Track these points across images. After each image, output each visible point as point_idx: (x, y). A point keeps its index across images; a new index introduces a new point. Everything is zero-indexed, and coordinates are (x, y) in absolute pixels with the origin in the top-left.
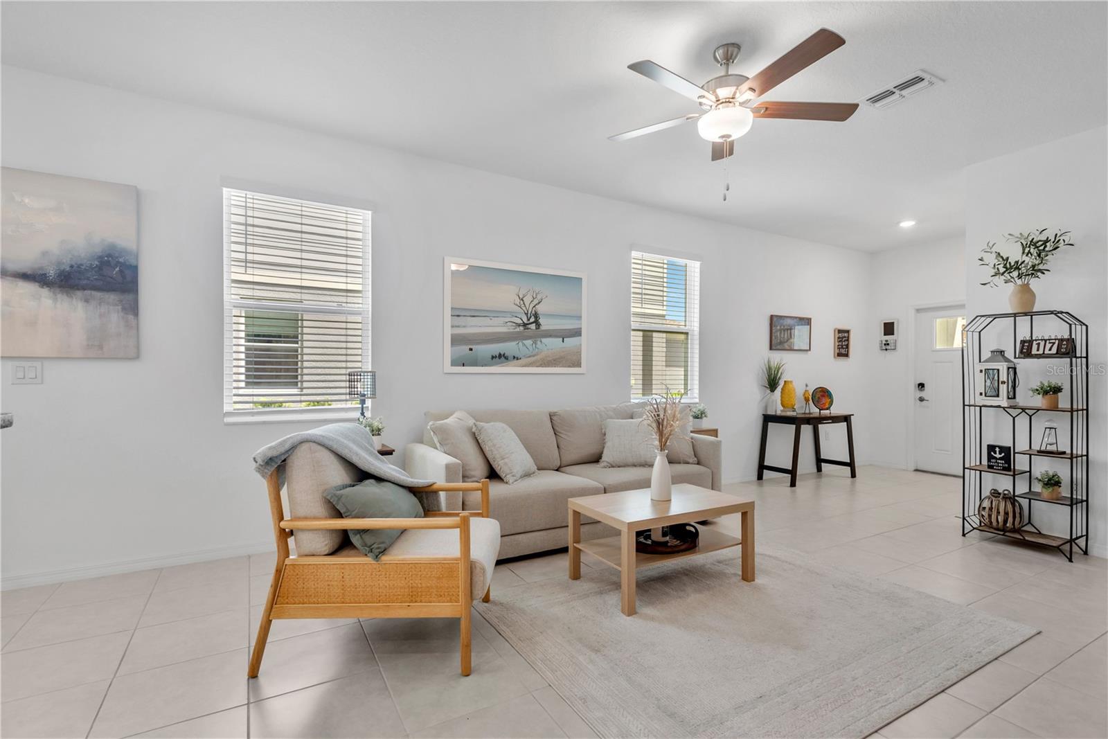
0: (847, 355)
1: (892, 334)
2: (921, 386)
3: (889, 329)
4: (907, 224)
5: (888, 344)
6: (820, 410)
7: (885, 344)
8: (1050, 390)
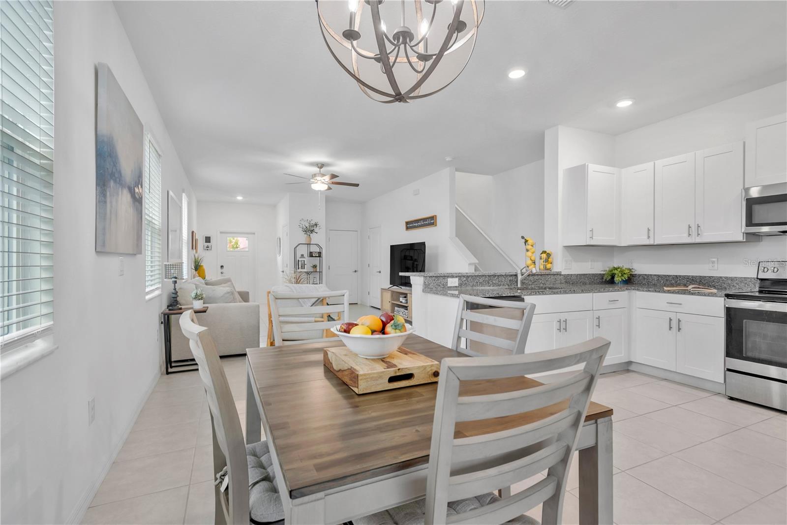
1: (210, 242)
2: (222, 267)
3: (208, 240)
4: (239, 198)
5: (208, 247)
8: (315, 266)
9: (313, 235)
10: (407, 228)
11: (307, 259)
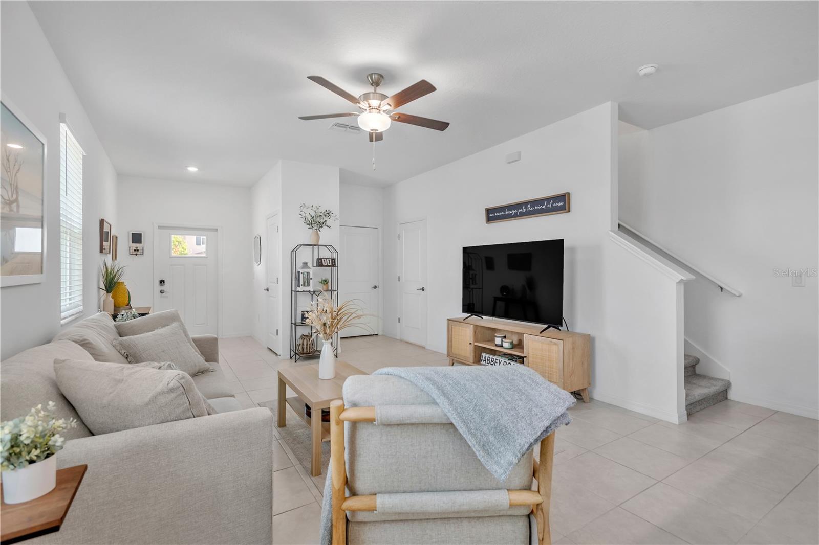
1: (140, 242)
2: (162, 282)
3: (137, 238)
4: (192, 169)
5: (138, 250)
7: (134, 250)
8: (325, 282)
9: (324, 231)
10: (489, 220)
11: (313, 271)
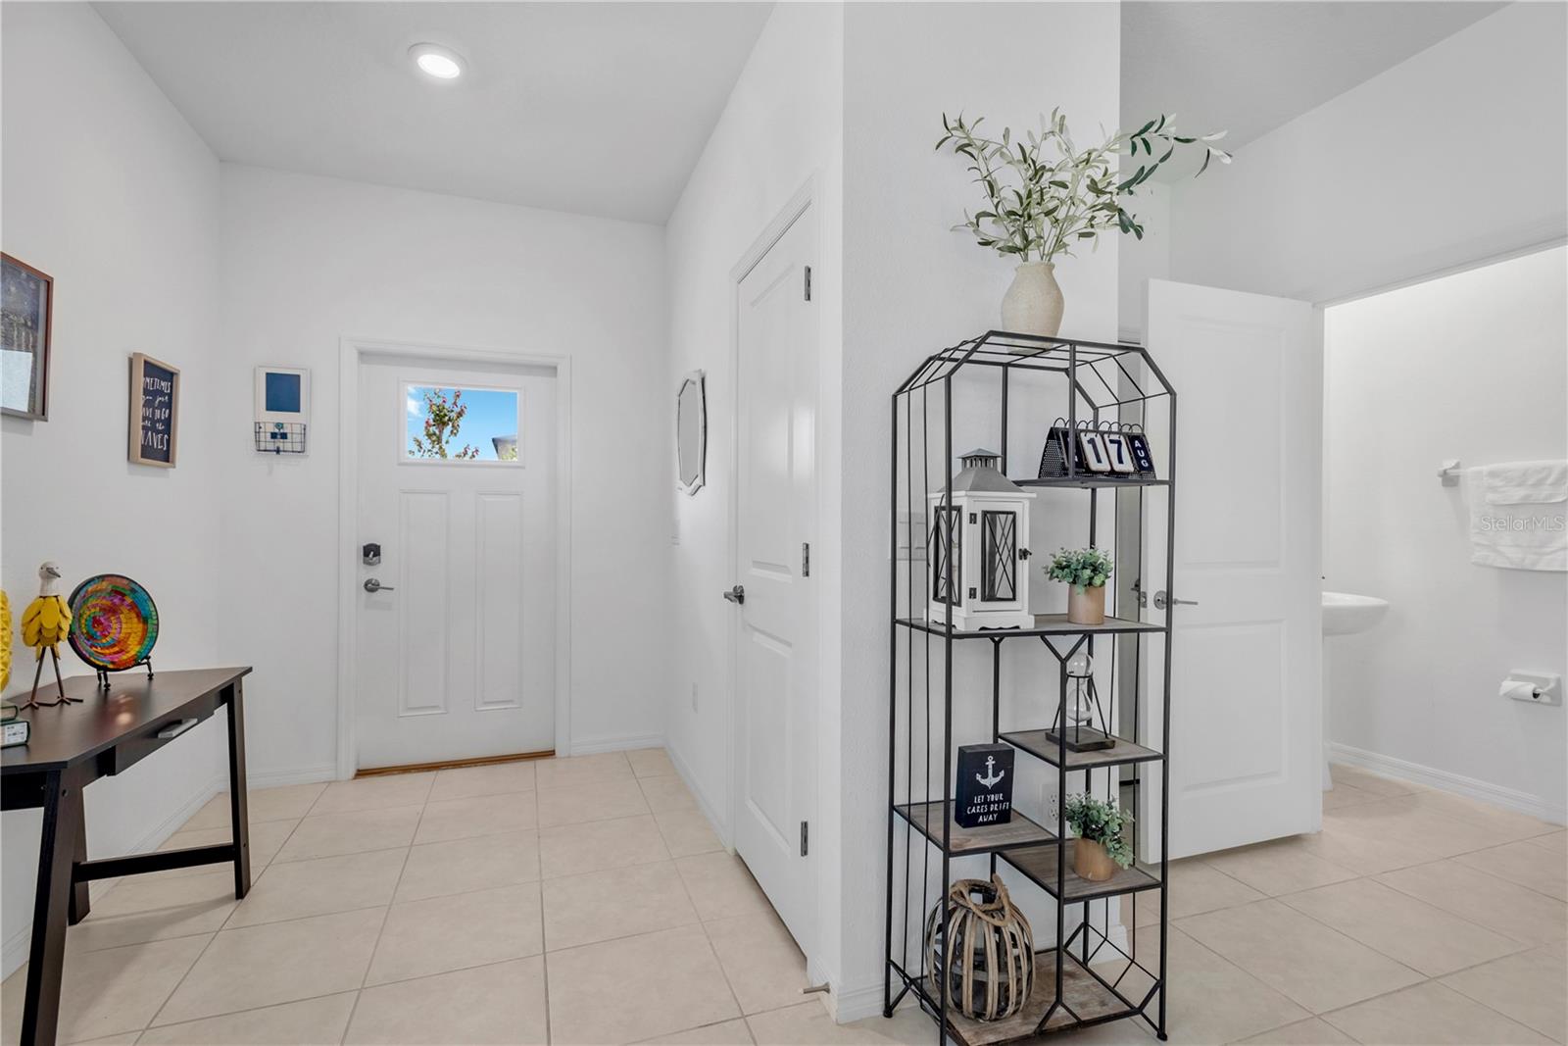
0: (166, 457)
1: (294, 406)
2: (371, 552)
3: (283, 392)
5: (284, 436)
6: (103, 669)
7: (274, 436)
